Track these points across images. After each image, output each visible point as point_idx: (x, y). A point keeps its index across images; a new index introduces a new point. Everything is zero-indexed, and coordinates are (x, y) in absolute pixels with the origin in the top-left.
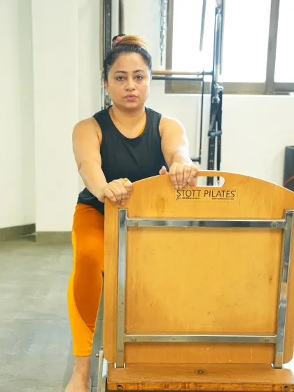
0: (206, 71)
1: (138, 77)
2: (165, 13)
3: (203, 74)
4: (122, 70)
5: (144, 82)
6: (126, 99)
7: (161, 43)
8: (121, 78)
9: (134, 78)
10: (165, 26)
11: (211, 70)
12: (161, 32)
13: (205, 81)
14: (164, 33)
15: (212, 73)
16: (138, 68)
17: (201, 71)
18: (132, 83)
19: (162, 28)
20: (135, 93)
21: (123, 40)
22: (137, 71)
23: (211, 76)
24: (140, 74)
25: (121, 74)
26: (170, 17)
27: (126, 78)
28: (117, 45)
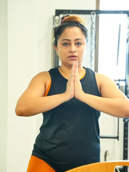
0: (121, 79)
1: (78, 43)
2: (94, 42)
3: (119, 80)
4: (66, 38)
5: (82, 47)
6: (69, 59)
7: (91, 61)
8: (66, 44)
9: (75, 44)
10: (94, 51)
11: (124, 79)
12: (91, 54)
13: (120, 85)
14: (93, 55)
15: (125, 80)
16: (78, 37)
17: (118, 79)
18: (74, 48)
19: (92, 52)
20: (76, 54)
21: (68, 19)
22: (77, 39)
23: (125, 82)
24: (79, 41)
25: (66, 41)
26: (97, 45)
27: (70, 44)
28: (64, 22)
